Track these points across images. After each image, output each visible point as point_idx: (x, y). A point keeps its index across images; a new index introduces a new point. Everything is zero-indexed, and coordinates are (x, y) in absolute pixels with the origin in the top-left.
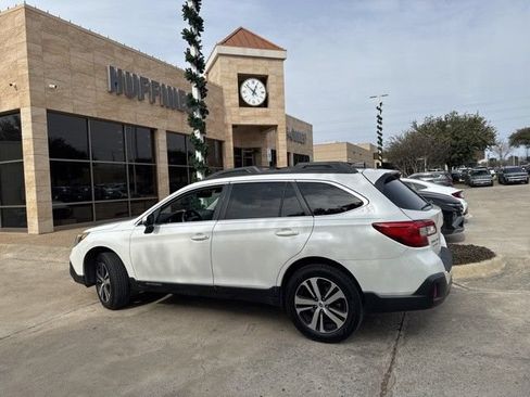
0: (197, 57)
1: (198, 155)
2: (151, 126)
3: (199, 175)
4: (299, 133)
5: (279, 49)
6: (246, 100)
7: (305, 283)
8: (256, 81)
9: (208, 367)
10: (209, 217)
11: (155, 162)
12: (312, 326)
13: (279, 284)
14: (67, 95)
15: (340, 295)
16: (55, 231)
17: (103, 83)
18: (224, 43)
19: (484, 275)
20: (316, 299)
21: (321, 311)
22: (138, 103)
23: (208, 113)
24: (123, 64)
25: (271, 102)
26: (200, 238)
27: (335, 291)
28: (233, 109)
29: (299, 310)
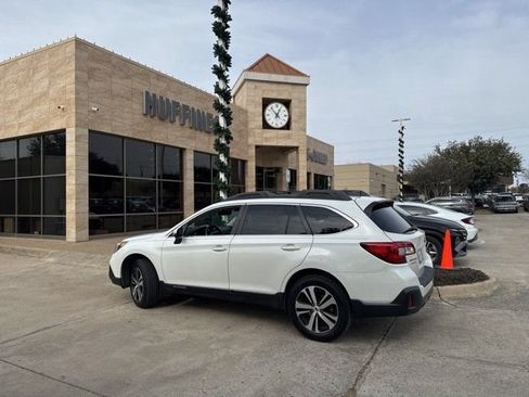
0: (224, 90)
1: (222, 176)
2: (181, 146)
3: (222, 194)
4: (320, 154)
5: (303, 75)
6: (270, 122)
7: (304, 291)
8: (280, 105)
9: (222, 354)
10: (228, 232)
11: (182, 179)
12: (309, 327)
13: (283, 291)
14: (107, 117)
15: (332, 301)
16: (90, 239)
17: (139, 106)
18: (251, 69)
19: (474, 295)
20: (312, 304)
21: (317, 314)
22: (170, 125)
23: (232, 138)
24: (157, 90)
25: (293, 125)
26: (219, 248)
27: (329, 297)
28: (257, 131)
29: (298, 313)
